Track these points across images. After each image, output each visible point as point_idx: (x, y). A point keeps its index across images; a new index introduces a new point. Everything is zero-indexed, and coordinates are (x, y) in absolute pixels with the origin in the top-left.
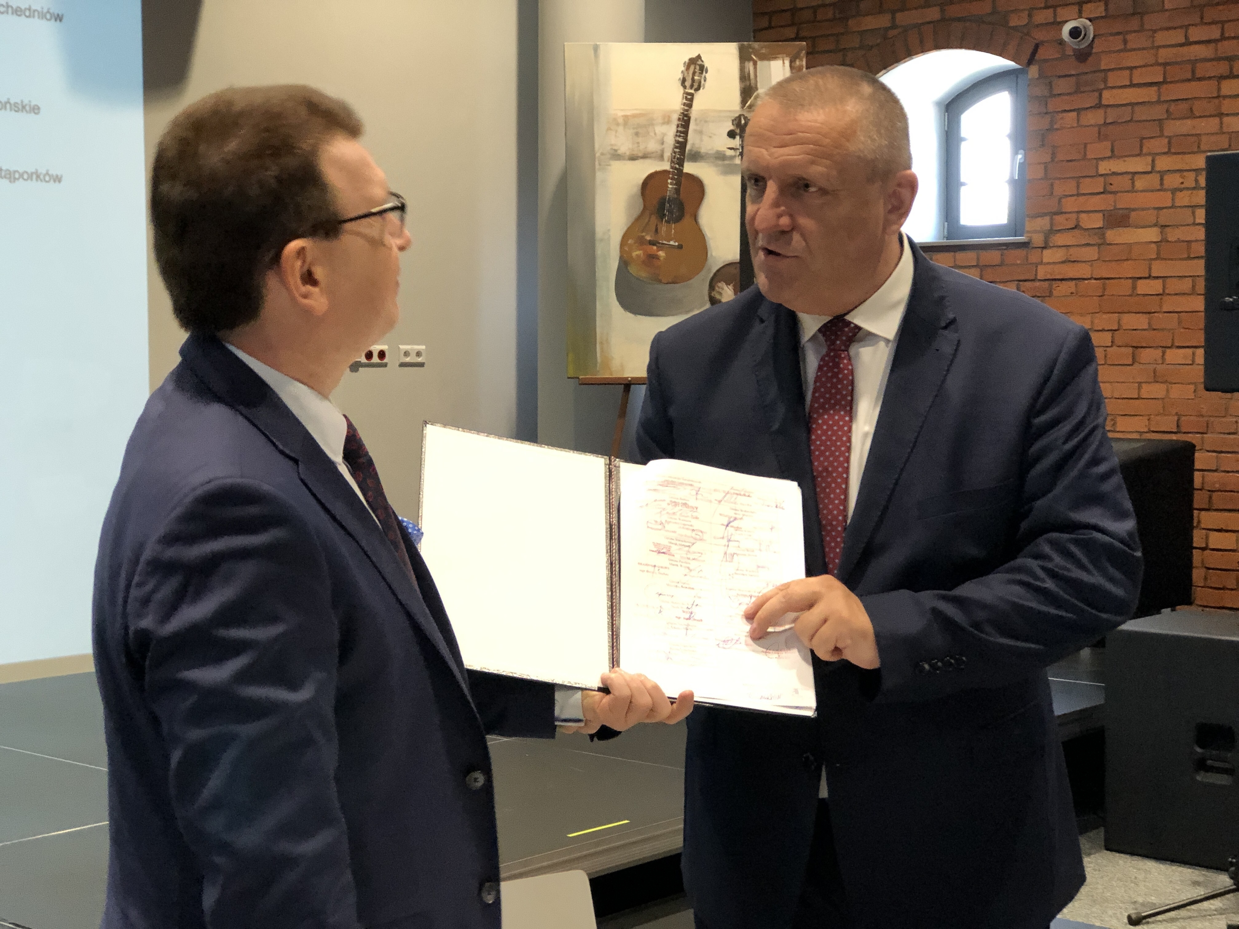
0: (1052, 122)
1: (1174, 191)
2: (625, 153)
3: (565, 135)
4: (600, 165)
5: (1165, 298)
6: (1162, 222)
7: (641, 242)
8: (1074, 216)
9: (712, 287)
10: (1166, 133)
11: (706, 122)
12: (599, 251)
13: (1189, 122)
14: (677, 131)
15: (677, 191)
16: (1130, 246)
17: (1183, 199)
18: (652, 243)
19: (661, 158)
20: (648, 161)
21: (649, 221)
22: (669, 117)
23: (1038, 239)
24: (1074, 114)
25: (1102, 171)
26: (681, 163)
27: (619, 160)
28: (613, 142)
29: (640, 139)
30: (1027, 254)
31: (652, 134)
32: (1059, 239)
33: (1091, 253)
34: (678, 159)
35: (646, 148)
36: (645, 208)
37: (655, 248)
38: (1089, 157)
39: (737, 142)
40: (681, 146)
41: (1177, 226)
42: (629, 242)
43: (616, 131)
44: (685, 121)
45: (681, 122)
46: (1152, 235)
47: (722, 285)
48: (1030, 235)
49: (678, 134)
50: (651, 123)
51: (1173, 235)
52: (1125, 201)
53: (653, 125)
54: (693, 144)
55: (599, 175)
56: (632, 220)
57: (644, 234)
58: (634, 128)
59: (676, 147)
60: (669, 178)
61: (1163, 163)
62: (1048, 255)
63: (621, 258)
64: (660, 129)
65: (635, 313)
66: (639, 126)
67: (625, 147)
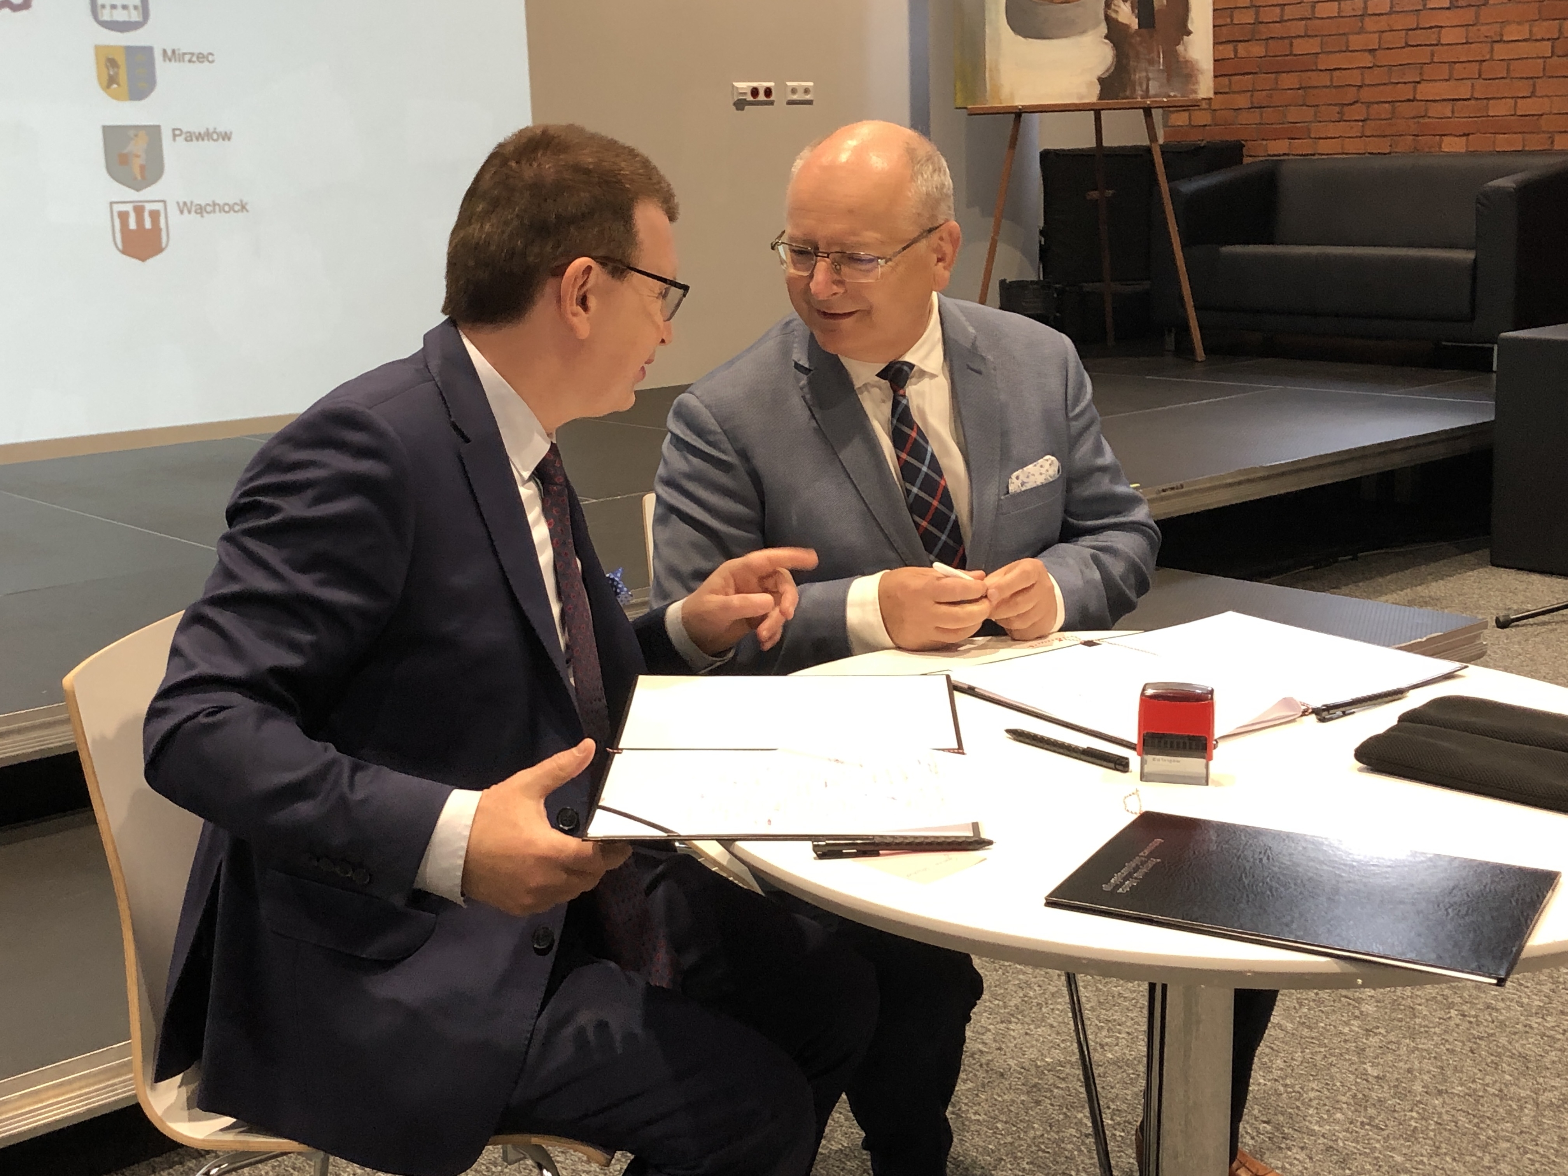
9: (1107, 6)
47: (1119, 3)
65: (1025, 37)
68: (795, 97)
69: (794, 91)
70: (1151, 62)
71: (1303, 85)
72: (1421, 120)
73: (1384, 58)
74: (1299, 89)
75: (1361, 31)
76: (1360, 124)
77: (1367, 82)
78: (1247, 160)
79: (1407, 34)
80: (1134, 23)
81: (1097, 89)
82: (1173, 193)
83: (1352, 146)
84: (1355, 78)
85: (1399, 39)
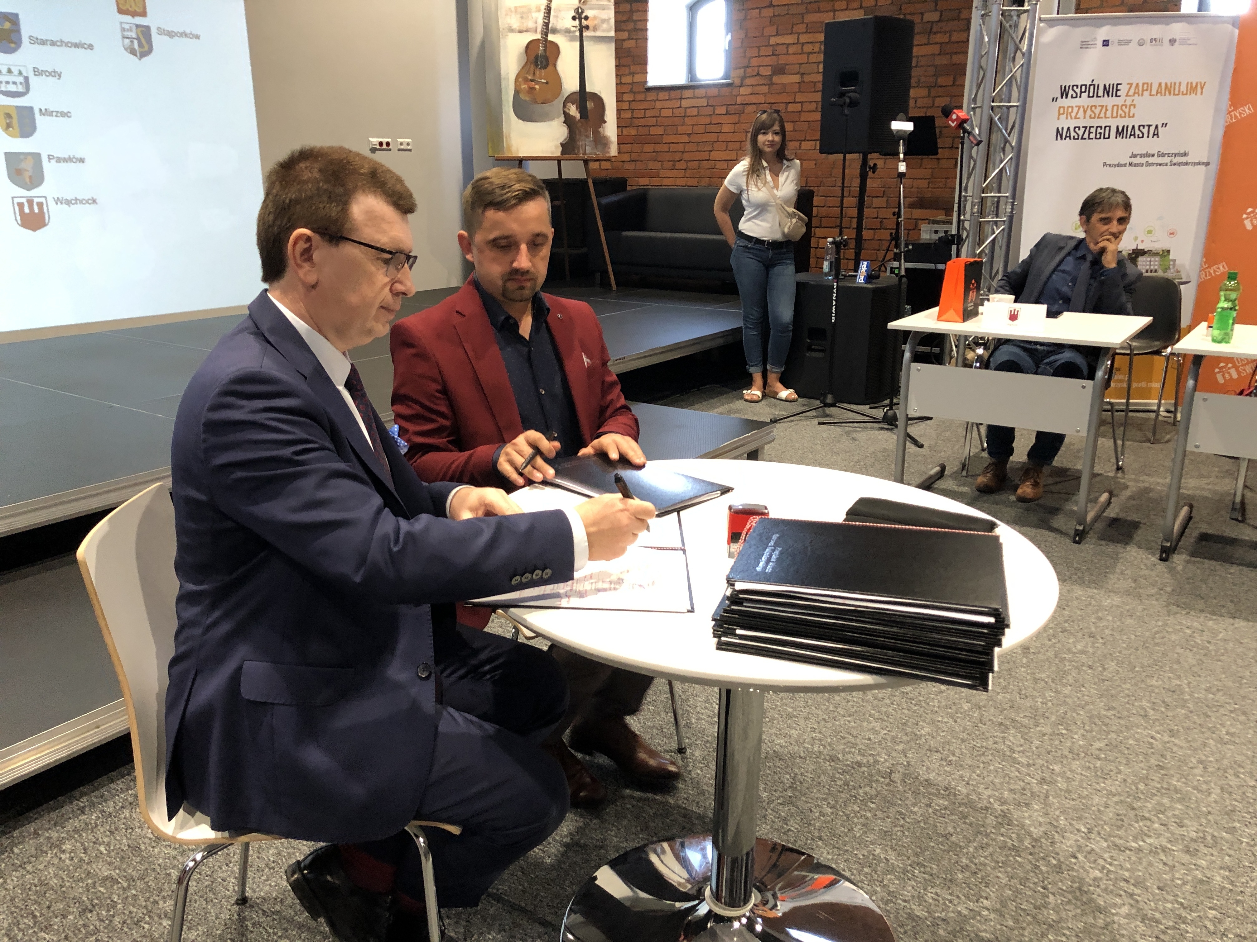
0: (746, 15)
1: (809, 54)
2: (516, 29)
4: (502, 35)
5: (803, 114)
6: (802, 71)
7: (526, 80)
8: (756, 69)
9: (564, 106)
10: (805, 21)
11: (560, 11)
12: (503, 85)
13: (818, 14)
14: (544, 16)
15: (545, 50)
16: (784, 85)
17: (813, 58)
18: (532, 81)
19: (536, 31)
20: (528, 34)
21: (530, 68)
22: (539, 7)
23: (737, 82)
24: (758, 11)
25: (771, 42)
26: (547, 34)
27: (513, 32)
28: (509, 22)
29: (524, 21)
30: (732, 90)
31: (530, 17)
32: (748, 81)
33: (765, 89)
34: (545, 32)
35: (527, 26)
36: (527, 60)
37: (534, 84)
38: (765, 34)
39: (577, 23)
40: (547, 25)
41: (810, 74)
42: (520, 80)
43: (511, 15)
44: (548, 10)
45: (546, 11)
46: (796, 78)
47: (570, 104)
48: (734, 79)
49: (545, 18)
50: (530, 11)
51: (807, 78)
52: (783, 60)
54: (553, 24)
55: (502, 42)
56: (521, 67)
57: (527, 76)
58: (520, 14)
59: (544, 25)
60: (540, 43)
61: (803, 38)
62: (743, 91)
63: (515, 89)
65: (524, 120)
66: (523, 13)
67: (516, 25)
68: (402, 147)
69: (401, 144)
70: (587, 136)
71: (656, 151)
73: (694, 138)
74: (653, 152)
75: (683, 125)
76: (683, 171)
77: (686, 150)
78: (629, 188)
79: (705, 127)
80: (578, 116)
81: (560, 149)
82: (599, 204)
83: (679, 182)
84: (681, 147)
85: (701, 129)
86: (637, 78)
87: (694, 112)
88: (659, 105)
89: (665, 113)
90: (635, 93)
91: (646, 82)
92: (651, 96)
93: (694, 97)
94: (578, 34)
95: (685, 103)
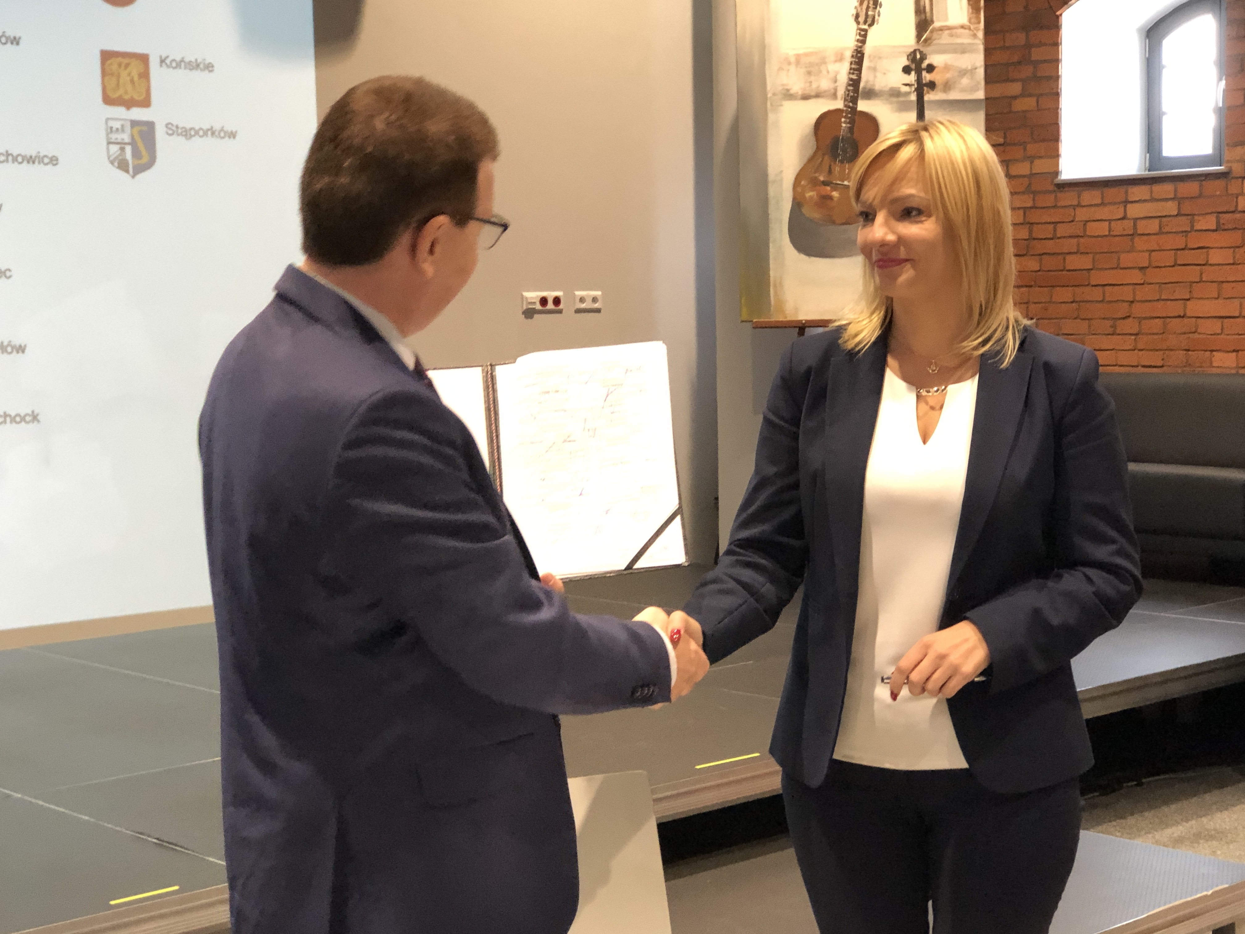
2: (798, 93)
3: (737, 75)
4: (771, 105)
7: (814, 183)
11: (880, 58)
12: (772, 193)
14: (851, 69)
15: (851, 130)
18: (825, 183)
19: (834, 96)
20: (820, 101)
21: (822, 161)
22: (842, 55)
23: (1238, 169)
26: (854, 100)
27: (790, 99)
28: (785, 82)
29: (812, 78)
30: (1227, 185)
31: (824, 72)
34: (851, 97)
35: (818, 87)
36: (818, 147)
37: (828, 188)
39: (912, 78)
40: (854, 83)
42: (803, 183)
43: (788, 70)
44: (859, 57)
45: (854, 60)
48: (1229, 165)
49: (852, 71)
50: (823, 61)
53: (825, 63)
54: (867, 82)
55: (771, 117)
56: (805, 160)
57: (817, 175)
58: (806, 67)
59: (850, 85)
60: (843, 117)
63: (794, 199)
64: (832, 67)
65: (808, 255)
66: (811, 64)
67: (797, 87)
68: (583, 306)
69: (582, 300)
71: (1077, 299)
72: (1191, 335)
73: (1154, 275)
74: (1072, 302)
75: (1132, 250)
76: (1133, 337)
77: (1137, 299)
79: (1175, 255)
83: (1124, 358)
84: (1127, 293)
85: (1167, 258)
86: (1040, 166)
87: (1154, 226)
88: (1082, 214)
89: (1095, 229)
90: (1035, 193)
91: (1057, 173)
92: (1069, 198)
93: (1153, 200)
94: (913, 97)
95: (1134, 211)
